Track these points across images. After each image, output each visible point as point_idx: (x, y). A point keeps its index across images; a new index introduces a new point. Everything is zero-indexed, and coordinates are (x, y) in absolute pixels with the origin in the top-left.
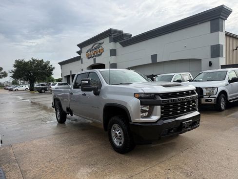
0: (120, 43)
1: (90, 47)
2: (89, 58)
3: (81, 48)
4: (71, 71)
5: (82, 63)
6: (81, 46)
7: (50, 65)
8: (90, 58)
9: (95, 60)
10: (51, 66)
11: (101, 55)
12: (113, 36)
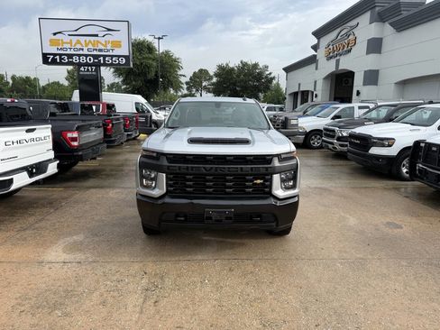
0: (391, 24)
1: (332, 35)
2: (329, 58)
3: (319, 39)
4: (299, 85)
5: (317, 69)
6: (319, 34)
7: (267, 73)
8: (331, 58)
9: (338, 62)
10: (270, 74)
11: (350, 51)
12: (377, 9)
